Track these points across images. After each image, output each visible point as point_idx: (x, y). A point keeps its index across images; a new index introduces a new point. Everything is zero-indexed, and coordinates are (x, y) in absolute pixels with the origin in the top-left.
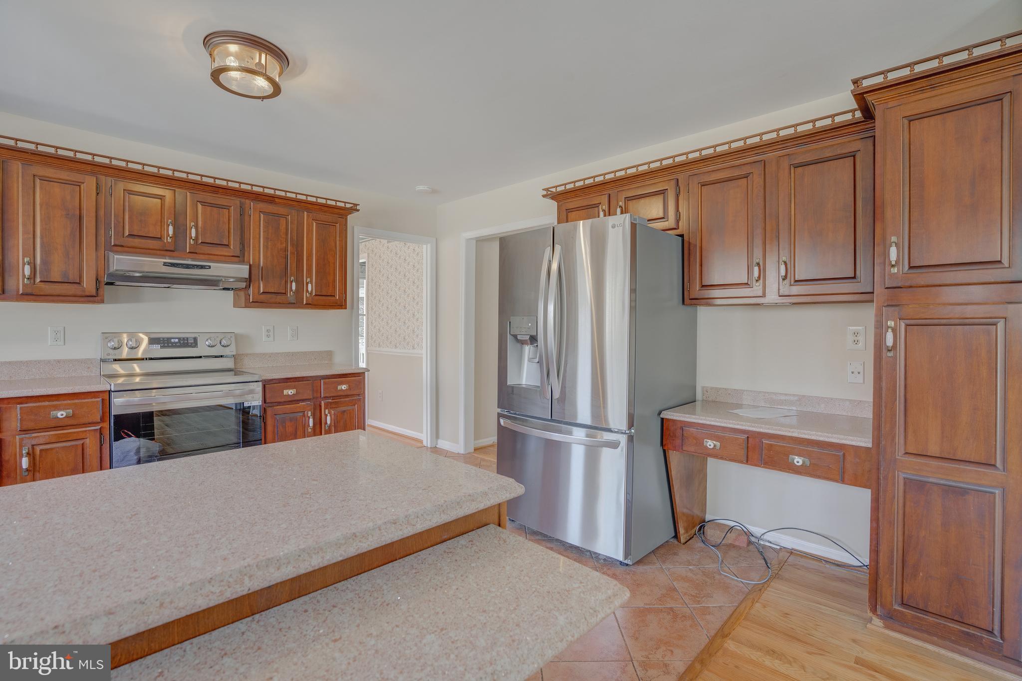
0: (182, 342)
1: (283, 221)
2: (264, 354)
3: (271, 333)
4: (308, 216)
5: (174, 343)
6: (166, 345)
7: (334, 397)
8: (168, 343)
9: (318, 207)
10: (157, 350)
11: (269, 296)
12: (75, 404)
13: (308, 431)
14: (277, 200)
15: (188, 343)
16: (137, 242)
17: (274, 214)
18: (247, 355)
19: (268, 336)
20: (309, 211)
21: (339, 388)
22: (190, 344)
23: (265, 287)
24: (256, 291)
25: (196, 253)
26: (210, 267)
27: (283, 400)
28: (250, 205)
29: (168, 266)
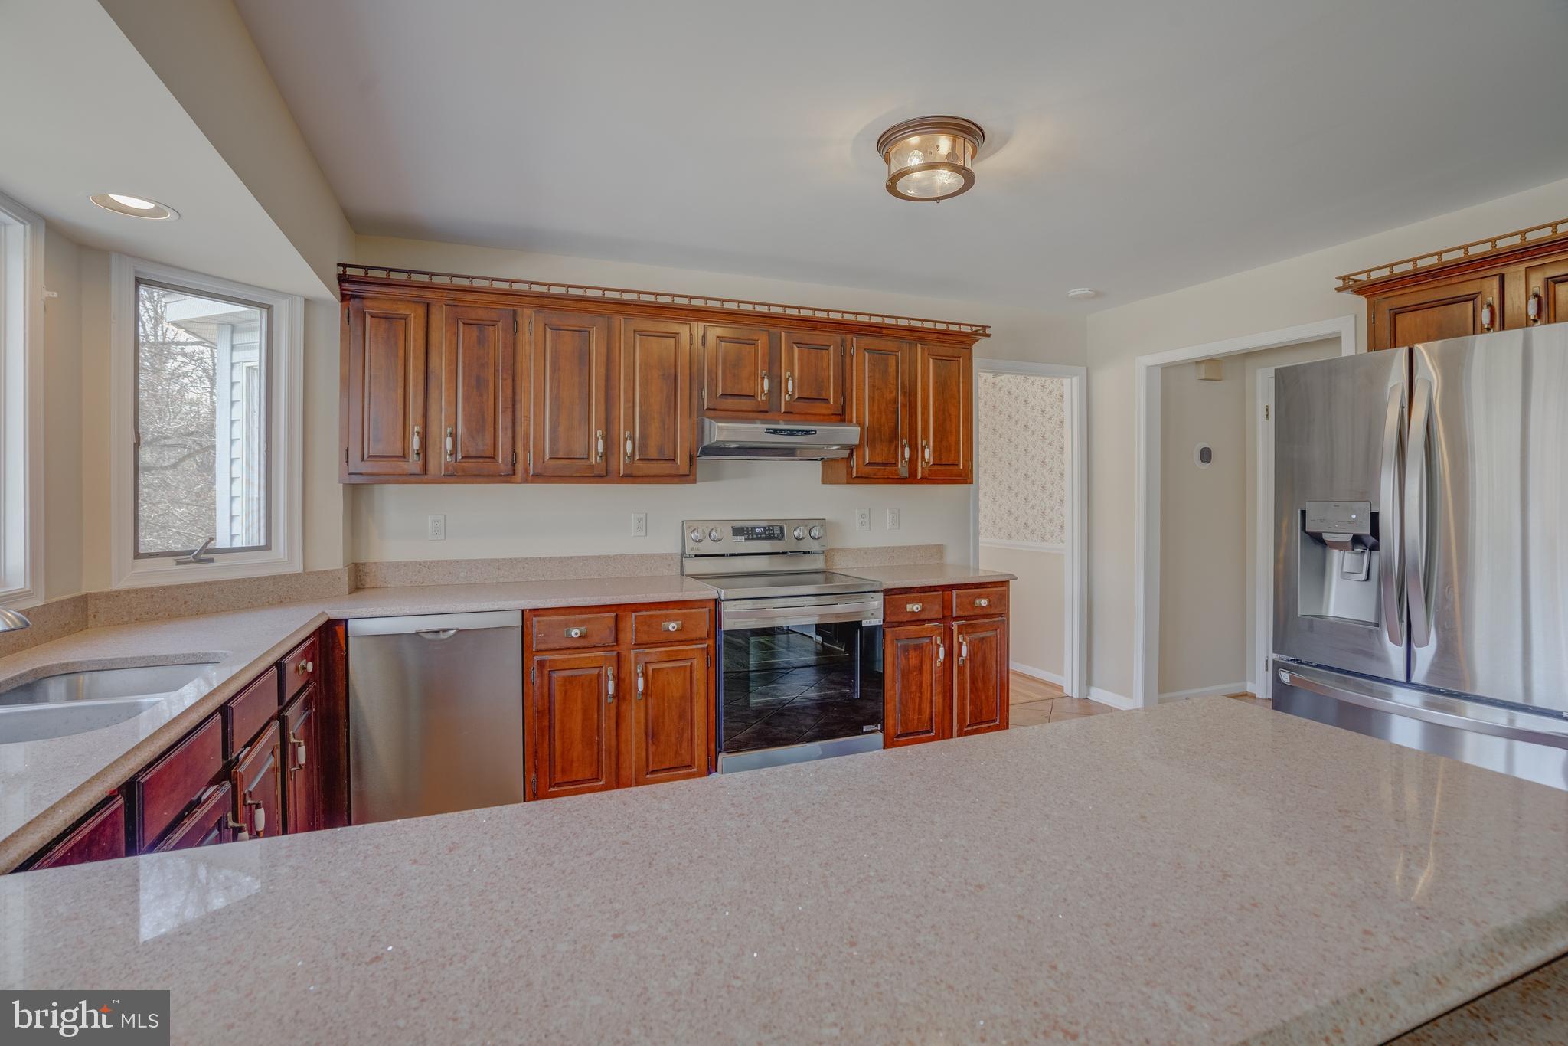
0: (767, 532)
1: (892, 361)
2: (859, 549)
3: (867, 520)
4: (922, 349)
5: (759, 534)
6: (750, 536)
7: (969, 618)
8: (752, 535)
9: (935, 336)
10: (741, 544)
11: (875, 468)
12: (684, 614)
13: (936, 666)
14: (884, 331)
15: (773, 534)
16: (730, 403)
17: (880, 351)
18: (838, 550)
19: (863, 523)
20: (923, 342)
21: (977, 602)
22: (776, 535)
23: (871, 454)
24: (861, 462)
25: (791, 413)
26: (815, 431)
27: (905, 619)
28: (855, 342)
29: (770, 433)
